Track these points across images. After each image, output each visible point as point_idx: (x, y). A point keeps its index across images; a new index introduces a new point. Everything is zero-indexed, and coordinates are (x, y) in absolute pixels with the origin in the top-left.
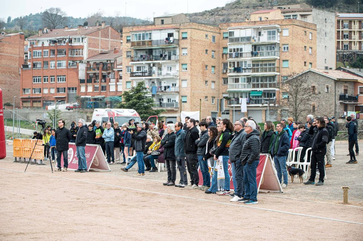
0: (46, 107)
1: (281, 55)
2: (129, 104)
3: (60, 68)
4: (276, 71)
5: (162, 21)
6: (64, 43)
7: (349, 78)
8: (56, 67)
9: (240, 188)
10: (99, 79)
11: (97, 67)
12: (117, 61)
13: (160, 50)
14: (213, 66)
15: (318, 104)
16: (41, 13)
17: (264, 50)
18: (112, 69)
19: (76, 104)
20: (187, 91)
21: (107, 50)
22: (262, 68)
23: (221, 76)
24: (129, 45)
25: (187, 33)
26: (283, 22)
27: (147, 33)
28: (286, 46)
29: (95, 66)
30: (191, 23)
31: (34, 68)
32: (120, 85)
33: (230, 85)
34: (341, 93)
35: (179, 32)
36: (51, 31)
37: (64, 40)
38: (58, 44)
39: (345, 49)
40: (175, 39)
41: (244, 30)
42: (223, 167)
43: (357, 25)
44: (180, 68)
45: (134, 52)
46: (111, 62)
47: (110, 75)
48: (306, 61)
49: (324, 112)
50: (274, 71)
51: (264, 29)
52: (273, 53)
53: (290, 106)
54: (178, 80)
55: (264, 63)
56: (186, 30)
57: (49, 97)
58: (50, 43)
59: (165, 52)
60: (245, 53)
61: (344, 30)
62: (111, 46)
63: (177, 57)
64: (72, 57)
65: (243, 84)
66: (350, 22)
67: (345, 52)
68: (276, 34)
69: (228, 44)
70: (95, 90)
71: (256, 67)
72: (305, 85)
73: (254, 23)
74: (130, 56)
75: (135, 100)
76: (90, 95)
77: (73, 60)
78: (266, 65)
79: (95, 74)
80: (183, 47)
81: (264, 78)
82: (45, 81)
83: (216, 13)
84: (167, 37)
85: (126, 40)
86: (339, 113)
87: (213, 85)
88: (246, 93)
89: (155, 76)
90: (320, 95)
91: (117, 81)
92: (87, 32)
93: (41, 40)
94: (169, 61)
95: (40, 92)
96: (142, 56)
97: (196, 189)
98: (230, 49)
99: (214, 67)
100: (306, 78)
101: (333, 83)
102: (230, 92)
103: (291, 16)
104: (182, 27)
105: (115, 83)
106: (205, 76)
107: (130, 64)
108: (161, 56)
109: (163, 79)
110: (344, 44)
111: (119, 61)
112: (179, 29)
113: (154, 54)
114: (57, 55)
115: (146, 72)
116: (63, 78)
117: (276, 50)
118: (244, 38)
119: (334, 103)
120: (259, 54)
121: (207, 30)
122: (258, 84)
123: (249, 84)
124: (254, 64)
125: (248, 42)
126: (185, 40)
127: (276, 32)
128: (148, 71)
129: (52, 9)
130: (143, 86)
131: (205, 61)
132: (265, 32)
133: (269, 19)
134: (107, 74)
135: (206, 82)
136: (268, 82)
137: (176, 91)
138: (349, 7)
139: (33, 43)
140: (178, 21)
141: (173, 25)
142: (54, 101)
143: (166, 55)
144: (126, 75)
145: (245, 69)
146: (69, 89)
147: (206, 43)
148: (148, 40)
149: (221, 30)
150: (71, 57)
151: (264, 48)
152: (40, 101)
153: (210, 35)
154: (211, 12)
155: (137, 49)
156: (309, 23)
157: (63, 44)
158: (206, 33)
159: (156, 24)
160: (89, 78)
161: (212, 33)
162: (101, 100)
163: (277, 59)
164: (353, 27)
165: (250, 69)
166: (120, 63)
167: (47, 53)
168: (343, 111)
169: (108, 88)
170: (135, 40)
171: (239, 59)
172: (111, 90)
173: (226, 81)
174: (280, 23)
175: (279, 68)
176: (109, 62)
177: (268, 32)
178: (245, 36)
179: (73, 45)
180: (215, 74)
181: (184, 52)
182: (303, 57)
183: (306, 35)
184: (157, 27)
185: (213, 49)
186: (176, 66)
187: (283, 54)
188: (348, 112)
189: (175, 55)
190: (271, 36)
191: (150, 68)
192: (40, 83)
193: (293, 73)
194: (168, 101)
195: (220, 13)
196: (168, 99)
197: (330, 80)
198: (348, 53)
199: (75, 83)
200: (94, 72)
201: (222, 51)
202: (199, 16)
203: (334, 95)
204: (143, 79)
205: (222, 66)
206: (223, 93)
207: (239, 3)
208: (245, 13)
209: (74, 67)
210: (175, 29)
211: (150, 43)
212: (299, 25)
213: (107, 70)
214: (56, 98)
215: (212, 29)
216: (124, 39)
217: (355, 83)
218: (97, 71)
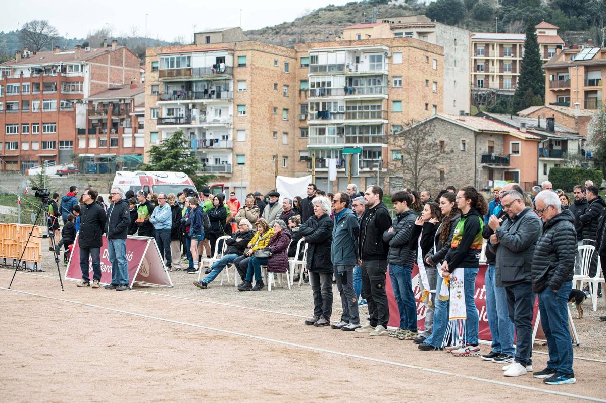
0: (26, 171)
1: (390, 92)
2: (159, 166)
3: (46, 111)
4: (382, 117)
5: (208, 39)
6: (54, 72)
7: (496, 129)
8: (41, 109)
9: (527, 345)
10: (106, 128)
11: (103, 110)
12: (135, 100)
13: (203, 83)
14: (284, 109)
15: (449, 168)
16: (17, 31)
17: (365, 85)
18: (127, 112)
19: (72, 166)
20: (245, 148)
21: (120, 85)
22: (362, 113)
23: (298, 124)
24: (156, 74)
25: (245, 56)
26: (394, 42)
27: (183, 56)
28: (398, 79)
29: (101, 108)
30: (252, 42)
31: (8, 111)
32: (139, 137)
33: (311, 138)
34: (484, 152)
35: (233, 55)
36: (34, 54)
37: (54, 68)
38: (45, 75)
39: (479, 87)
40: (228, 67)
41: (334, 54)
42: (463, 294)
43: (497, 50)
44: (234, 110)
45: (164, 86)
46: (126, 102)
47: (124, 122)
48: (427, 102)
49: (458, 181)
50: (380, 117)
51: (365, 52)
52: (378, 90)
53: (406, 171)
54: (232, 130)
55: (364, 105)
56: (245, 52)
57: (30, 155)
58: (32, 72)
59: (212, 87)
60: (334, 89)
61: (478, 57)
62: (126, 79)
63: (230, 95)
64: (67, 94)
65: (332, 138)
66: (487, 45)
67: (481, 91)
68: (383, 60)
69: (309, 75)
70: (101, 146)
71: (351, 111)
72: (429, 140)
73: (349, 44)
74: (158, 92)
75: (170, 160)
76: (92, 153)
77: (69, 99)
78: (367, 108)
79: (100, 120)
80: (240, 78)
81: (363, 128)
82: (24, 131)
83: (283, 31)
84: (215, 63)
85: (151, 68)
86: (481, 182)
87: (285, 137)
88: (335, 150)
89: (195, 124)
90: (452, 155)
91: (136, 132)
92: (89, 56)
93: (18, 68)
94: (218, 101)
95: (17, 148)
96: (175, 92)
97: (383, 335)
98: (311, 83)
99: (287, 110)
100: (432, 128)
101: (472, 136)
102: (311, 150)
103: (404, 34)
104: (238, 48)
105: (131, 135)
106: (273, 124)
107: (157, 105)
108: (206, 92)
109: (209, 128)
110: (478, 79)
111: (138, 100)
112: (233, 50)
113: (194, 90)
114: (43, 91)
115: (182, 118)
116: (52, 127)
117: (383, 84)
118: (334, 65)
119: (474, 168)
120: (357, 90)
121: (277, 53)
122: (355, 138)
123: (341, 137)
124: (348, 105)
125: (340, 72)
126: (243, 69)
127: (384, 56)
128: (184, 116)
129: (34, 23)
130: (182, 137)
131: (273, 101)
132: (365, 57)
133: (372, 38)
134: (119, 121)
135: (275, 133)
136: (370, 135)
137: (228, 146)
138: (480, 24)
139: (7, 72)
140: (232, 39)
141: (225, 45)
142: (37, 162)
143: (213, 92)
144: (150, 121)
145: (334, 114)
146: (61, 143)
147: (275, 73)
148: (186, 67)
149: (298, 54)
150: (64, 94)
151: (365, 82)
152: (16, 162)
153: (282, 60)
154: (275, 29)
155: (168, 81)
156: (433, 45)
157: (52, 74)
158: (276, 57)
159: (198, 43)
160: (91, 127)
161: (284, 58)
162: (110, 160)
163: (384, 98)
164: (491, 54)
165: (343, 114)
166: (140, 103)
167: (28, 88)
168: (487, 180)
169: (121, 143)
170: (164, 67)
171: (326, 99)
172: (125, 146)
173: (304, 132)
174: (389, 44)
175: (387, 112)
176: (122, 102)
177: (370, 56)
178: (334, 63)
179: (67, 75)
180: (288, 120)
181: (242, 86)
182: (424, 97)
183: (428, 63)
184: (199, 47)
185: (286, 82)
186: (228, 108)
187: (393, 91)
188: (496, 181)
189: (228, 91)
190: (376, 63)
191: (189, 111)
192: (16, 133)
193: (412, 121)
194: (216, 163)
195: (289, 30)
196: (216, 160)
197: (468, 132)
198: (484, 93)
199: (70, 135)
200: (99, 117)
201: (299, 86)
202: (258, 34)
203: (474, 155)
204: (176, 128)
205: (298, 108)
206: (300, 151)
207: (316, 16)
208: (327, 31)
209: (68, 110)
210: (227, 50)
211: (188, 72)
212: (419, 46)
213: (119, 114)
214: (41, 157)
215: (285, 51)
216: (149, 66)
217: (505, 136)
218: (104, 116)
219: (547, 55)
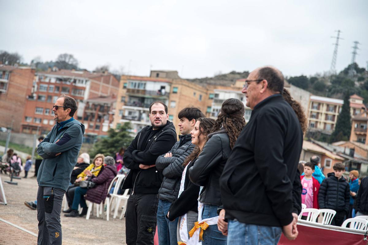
5: (158, 75)
7: (318, 150)
10: (94, 118)
13: (151, 100)
18: (108, 111)
21: (106, 95)
24: (125, 91)
25: (177, 88)
27: (142, 82)
29: (93, 107)
31: (39, 101)
35: (171, 86)
36: (60, 70)
37: (70, 80)
38: (63, 82)
39: (311, 127)
40: (166, 92)
41: (229, 93)
43: (325, 107)
45: (128, 98)
46: (108, 105)
47: (105, 117)
56: (178, 85)
57: (47, 127)
58: (56, 80)
61: (313, 110)
62: (110, 92)
66: (319, 104)
69: (213, 104)
70: (90, 128)
73: (238, 90)
74: (124, 101)
75: (119, 138)
79: (92, 114)
80: (173, 100)
82: (46, 113)
84: (160, 89)
85: (122, 87)
89: (143, 122)
91: (110, 123)
92: (91, 76)
93: (49, 77)
95: (40, 122)
96: (134, 103)
98: (213, 109)
104: (174, 82)
105: (108, 124)
107: (123, 108)
110: (311, 123)
111: (114, 105)
112: (171, 83)
113: (145, 102)
114: (60, 92)
115: (136, 118)
121: (196, 89)
126: (175, 95)
128: (137, 116)
129: (65, 55)
134: (102, 116)
138: (317, 93)
139: (42, 78)
140: (171, 77)
141: (167, 79)
144: (118, 117)
147: (193, 100)
148: (143, 89)
149: (208, 91)
153: (198, 93)
155: (132, 95)
157: (68, 83)
158: (195, 91)
159: (152, 77)
160: (86, 117)
161: (200, 92)
162: (93, 137)
164: (321, 110)
166: (115, 107)
167: (53, 89)
169: (101, 128)
170: (131, 87)
172: (103, 130)
176: (106, 105)
179: (76, 85)
181: (173, 104)
184: (152, 79)
191: (140, 114)
192: (42, 113)
195: (208, 82)
198: (313, 131)
200: (91, 112)
201: (206, 109)
210: (168, 83)
211: (144, 92)
213: (103, 112)
215: (201, 88)
216: (121, 85)
217: (323, 155)
218: (94, 112)
219: (355, 114)
